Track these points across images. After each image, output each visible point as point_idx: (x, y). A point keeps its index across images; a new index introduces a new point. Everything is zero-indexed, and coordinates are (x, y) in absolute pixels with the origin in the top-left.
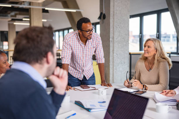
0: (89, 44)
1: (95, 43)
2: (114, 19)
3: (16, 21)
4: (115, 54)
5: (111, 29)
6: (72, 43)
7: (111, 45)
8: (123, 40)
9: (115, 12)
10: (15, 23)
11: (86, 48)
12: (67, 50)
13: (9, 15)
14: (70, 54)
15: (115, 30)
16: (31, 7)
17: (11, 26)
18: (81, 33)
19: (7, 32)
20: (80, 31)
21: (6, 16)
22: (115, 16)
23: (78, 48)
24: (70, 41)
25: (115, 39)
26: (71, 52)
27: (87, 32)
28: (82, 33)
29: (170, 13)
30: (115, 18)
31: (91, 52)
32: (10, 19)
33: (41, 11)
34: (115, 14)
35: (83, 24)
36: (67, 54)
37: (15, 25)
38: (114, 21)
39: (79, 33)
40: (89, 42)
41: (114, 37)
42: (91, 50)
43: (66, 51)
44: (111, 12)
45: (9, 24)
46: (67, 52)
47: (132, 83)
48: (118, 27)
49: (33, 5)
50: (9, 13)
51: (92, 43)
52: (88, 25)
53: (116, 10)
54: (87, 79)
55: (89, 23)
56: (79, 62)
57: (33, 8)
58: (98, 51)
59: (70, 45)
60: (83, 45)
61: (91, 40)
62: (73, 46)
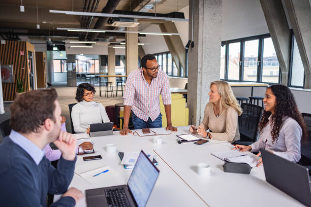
0: (154, 83)
1: (160, 83)
2: (202, 48)
3: (116, 45)
4: (203, 87)
5: (199, 59)
6: (136, 82)
7: (199, 76)
8: (213, 71)
9: (204, 39)
10: (114, 47)
11: (151, 88)
12: (130, 90)
13: (108, 40)
14: (133, 94)
15: (203, 60)
16: (127, 32)
17: (111, 50)
18: (145, 71)
19: (107, 56)
20: (144, 69)
21: (104, 41)
22: (204, 44)
23: (143, 88)
24: (133, 80)
25: (203, 70)
26: (134, 92)
27: (152, 69)
28: (147, 71)
29: (272, 39)
30: (204, 46)
31: (157, 92)
32: (109, 43)
33: (137, 35)
34: (204, 42)
35: (148, 61)
36: (129, 95)
37: (114, 49)
38: (202, 50)
39: (143, 71)
40: (155, 81)
41: (202, 68)
42: (156, 90)
43: (128, 91)
44: (200, 40)
45: (109, 48)
46: (129, 93)
47: (197, 129)
48: (208, 56)
49: (129, 30)
50: (108, 38)
51: (157, 83)
52: (153, 63)
53: (205, 38)
54: (153, 121)
55: (154, 60)
56: (143, 103)
57: (129, 33)
58: (164, 91)
59: (133, 84)
60: (148, 85)
61: (157, 79)
62: (137, 86)
